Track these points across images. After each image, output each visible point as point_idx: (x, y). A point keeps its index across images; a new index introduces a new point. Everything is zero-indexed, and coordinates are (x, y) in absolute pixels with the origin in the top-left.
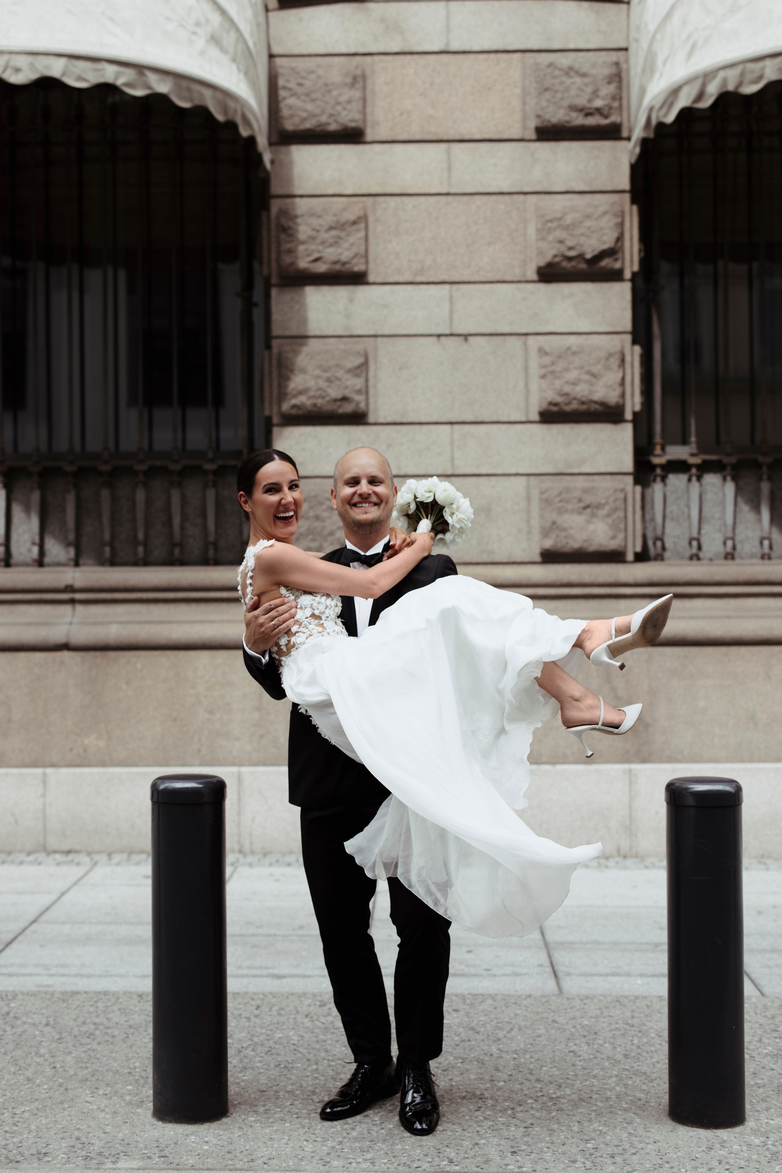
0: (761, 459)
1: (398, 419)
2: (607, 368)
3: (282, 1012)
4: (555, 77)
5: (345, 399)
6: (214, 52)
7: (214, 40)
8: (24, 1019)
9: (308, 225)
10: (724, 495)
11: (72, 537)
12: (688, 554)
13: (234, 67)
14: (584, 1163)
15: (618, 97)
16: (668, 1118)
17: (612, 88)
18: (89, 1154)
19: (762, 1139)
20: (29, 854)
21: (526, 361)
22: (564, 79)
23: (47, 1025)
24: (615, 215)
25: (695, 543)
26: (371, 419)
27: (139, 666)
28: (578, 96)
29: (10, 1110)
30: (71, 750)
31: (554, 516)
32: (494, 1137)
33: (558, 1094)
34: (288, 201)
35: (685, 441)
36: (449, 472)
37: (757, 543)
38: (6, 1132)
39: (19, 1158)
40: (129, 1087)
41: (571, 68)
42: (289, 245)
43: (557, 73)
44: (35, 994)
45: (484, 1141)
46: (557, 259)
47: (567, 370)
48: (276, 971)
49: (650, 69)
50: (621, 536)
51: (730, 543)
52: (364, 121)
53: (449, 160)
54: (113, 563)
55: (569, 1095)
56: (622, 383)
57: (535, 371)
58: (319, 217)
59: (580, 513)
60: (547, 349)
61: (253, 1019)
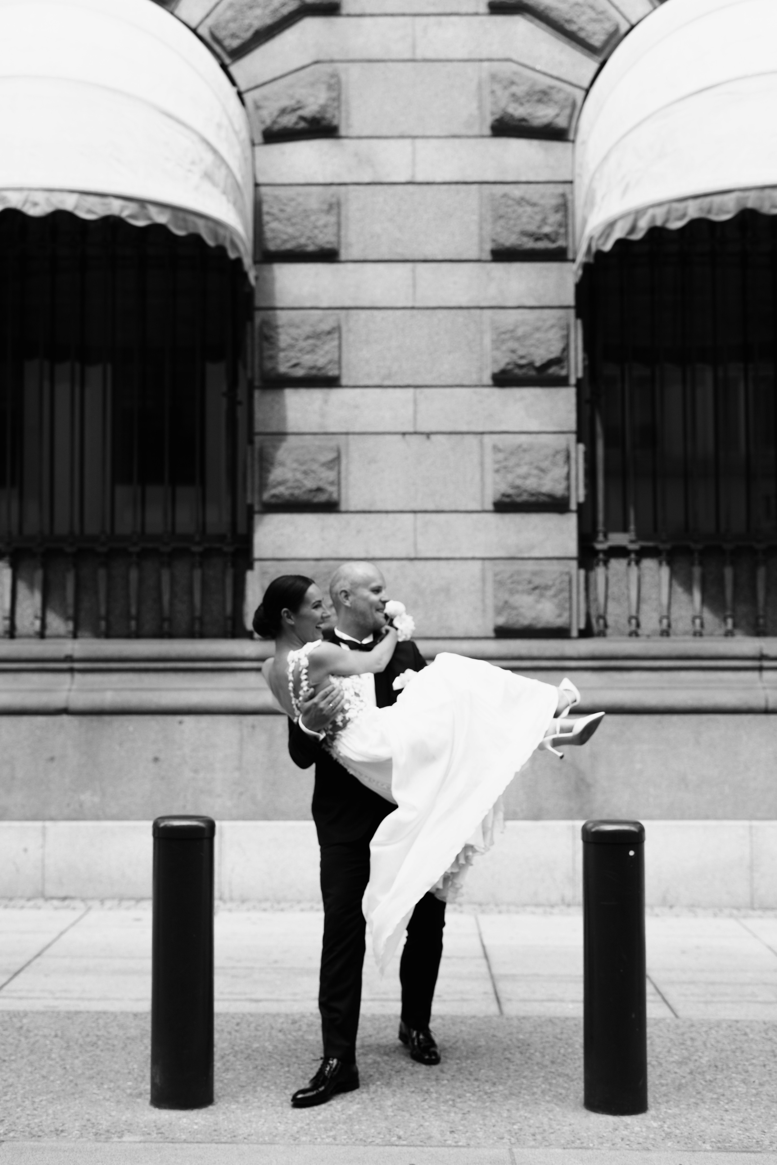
0: (693, 545)
1: (367, 508)
2: (554, 464)
3: (259, 1028)
4: (508, 206)
5: (319, 490)
6: (207, 186)
7: (207, 176)
8: (36, 1032)
9: (288, 334)
10: (660, 578)
11: (71, 611)
12: (627, 630)
13: (224, 199)
14: (510, 1139)
15: (564, 224)
16: (583, 1107)
17: (558, 217)
18: (98, 1131)
19: (659, 1123)
20: (29, 899)
21: (482, 456)
22: (516, 207)
23: (56, 1036)
24: (562, 328)
25: (634, 621)
26: (343, 507)
27: (131, 729)
28: (528, 223)
29: (30, 1098)
30: (68, 805)
31: (506, 596)
32: (437, 1120)
33: (493, 1089)
34: (270, 313)
35: (625, 529)
36: (412, 555)
37: (689, 621)
38: (28, 1115)
39: (40, 1133)
40: (130, 1083)
41: (522, 199)
42: (271, 352)
43: (510, 202)
44: (43, 1013)
45: (427, 1124)
46: (510, 367)
47: (518, 465)
48: (254, 997)
49: (590, 203)
50: (566, 615)
51: (665, 622)
52: (339, 242)
53: (414, 278)
54: (108, 635)
55: (501, 1091)
56: (568, 477)
57: (489, 465)
58: (298, 327)
59: (529, 594)
60: (501, 446)
61: (234, 1033)
